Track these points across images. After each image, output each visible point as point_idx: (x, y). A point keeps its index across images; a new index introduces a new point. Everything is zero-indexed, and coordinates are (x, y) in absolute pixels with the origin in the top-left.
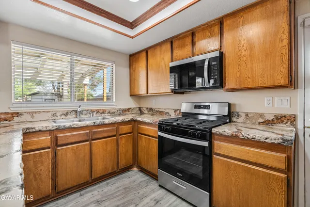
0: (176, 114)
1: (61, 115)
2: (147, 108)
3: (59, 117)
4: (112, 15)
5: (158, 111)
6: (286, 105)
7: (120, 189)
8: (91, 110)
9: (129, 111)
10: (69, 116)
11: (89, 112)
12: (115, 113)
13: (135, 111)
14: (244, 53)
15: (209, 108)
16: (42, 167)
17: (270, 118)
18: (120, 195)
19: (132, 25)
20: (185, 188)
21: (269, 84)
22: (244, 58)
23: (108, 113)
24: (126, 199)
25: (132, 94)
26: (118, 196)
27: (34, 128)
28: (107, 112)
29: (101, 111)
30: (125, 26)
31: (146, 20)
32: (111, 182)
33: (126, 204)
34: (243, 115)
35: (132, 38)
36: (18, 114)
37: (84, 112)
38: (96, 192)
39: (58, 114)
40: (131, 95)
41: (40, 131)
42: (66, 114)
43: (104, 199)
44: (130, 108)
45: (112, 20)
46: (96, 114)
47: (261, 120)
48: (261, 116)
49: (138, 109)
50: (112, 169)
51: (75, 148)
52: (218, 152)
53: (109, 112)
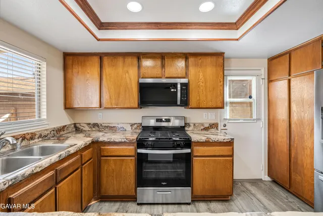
0: (133, 128)
2: (89, 124)
5: (107, 127)
6: (214, 117)
9: (64, 131)
12: (48, 136)
13: (70, 129)
14: (201, 84)
15: (170, 121)
17: (207, 125)
19: (102, 26)
20: (170, 193)
21: (214, 106)
22: (202, 88)
23: (38, 138)
25: (67, 106)
28: (37, 136)
29: (28, 137)
30: (94, 23)
31: (126, 29)
34: (192, 125)
35: (98, 40)
40: (66, 108)
44: (66, 126)
46: (22, 141)
47: (202, 128)
48: (202, 124)
49: (73, 126)
52: (197, 154)
53: (40, 136)
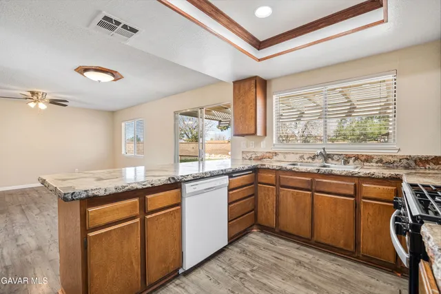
1: (308, 158)
3: (306, 160)
4: (333, 15)
7: (336, 274)
8: (347, 155)
10: (316, 160)
11: (342, 157)
12: (395, 164)
16: (269, 200)
18: (326, 278)
23: (377, 162)
24: (323, 286)
26: (321, 276)
27: (265, 165)
28: (375, 160)
29: (363, 158)
30: (365, 12)
32: (339, 261)
33: (317, 288)
36: (276, 154)
37: (336, 157)
38: (310, 256)
39: (305, 157)
41: (268, 168)
42: (313, 158)
43: (306, 265)
45: (335, 22)
46: (354, 161)
50: (346, 245)
51: (295, 194)
53: (380, 161)
